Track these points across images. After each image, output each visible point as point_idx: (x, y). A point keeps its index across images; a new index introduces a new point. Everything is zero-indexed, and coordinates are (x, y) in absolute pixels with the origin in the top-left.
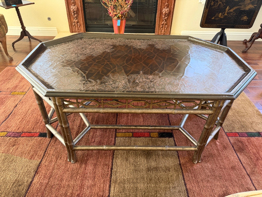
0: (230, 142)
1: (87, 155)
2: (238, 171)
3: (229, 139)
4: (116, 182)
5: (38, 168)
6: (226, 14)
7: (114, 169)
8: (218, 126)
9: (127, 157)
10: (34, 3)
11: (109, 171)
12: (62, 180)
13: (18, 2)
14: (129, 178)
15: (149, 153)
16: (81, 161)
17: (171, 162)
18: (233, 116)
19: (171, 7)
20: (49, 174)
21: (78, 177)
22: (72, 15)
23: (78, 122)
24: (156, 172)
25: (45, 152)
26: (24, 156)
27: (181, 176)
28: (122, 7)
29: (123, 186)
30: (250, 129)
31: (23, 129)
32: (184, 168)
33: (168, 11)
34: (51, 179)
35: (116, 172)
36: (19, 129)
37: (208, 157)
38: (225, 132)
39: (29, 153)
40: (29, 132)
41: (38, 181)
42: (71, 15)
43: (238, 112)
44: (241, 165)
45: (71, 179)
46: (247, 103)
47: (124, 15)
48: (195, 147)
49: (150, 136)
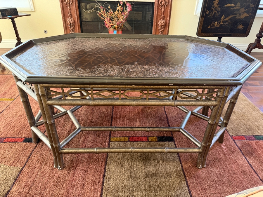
0: (237, 145)
1: (77, 161)
2: (249, 177)
3: (235, 143)
4: (108, 190)
5: (18, 175)
6: (222, 23)
7: (107, 176)
8: (223, 127)
9: (121, 162)
10: (30, 15)
11: (101, 178)
12: (45, 188)
13: (14, 13)
14: (124, 185)
15: (147, 158)
16: (70, 167)
17: (172, 167)
18: (238, 120)
19: (167, 19)
20: (30, 182)
21: (65, 184)
22: (69, 28)
23: (68, 127)
24: (155, 179)
25: (29, 157)
26: (4, 162)
27: (184, 183)
28: (118, 19)
29: (116, 194)
30: (257, 132)
31: (6, 135)
32: (187, 173)
33: (163, 22)
34: (33, 187)
35: (109, 178)
36: (2, 134)
37: (214, 162)
38: (230, 135)
39: (10, 159)
40: (13, 138)
41: (17, 189)
42: (67, 28)
43: (242, 116)
44: (252, 169)
45: (55, 188)
46: (251, 107)
47: (120, 26)
48: (199, 149)
49: (149, 140)
